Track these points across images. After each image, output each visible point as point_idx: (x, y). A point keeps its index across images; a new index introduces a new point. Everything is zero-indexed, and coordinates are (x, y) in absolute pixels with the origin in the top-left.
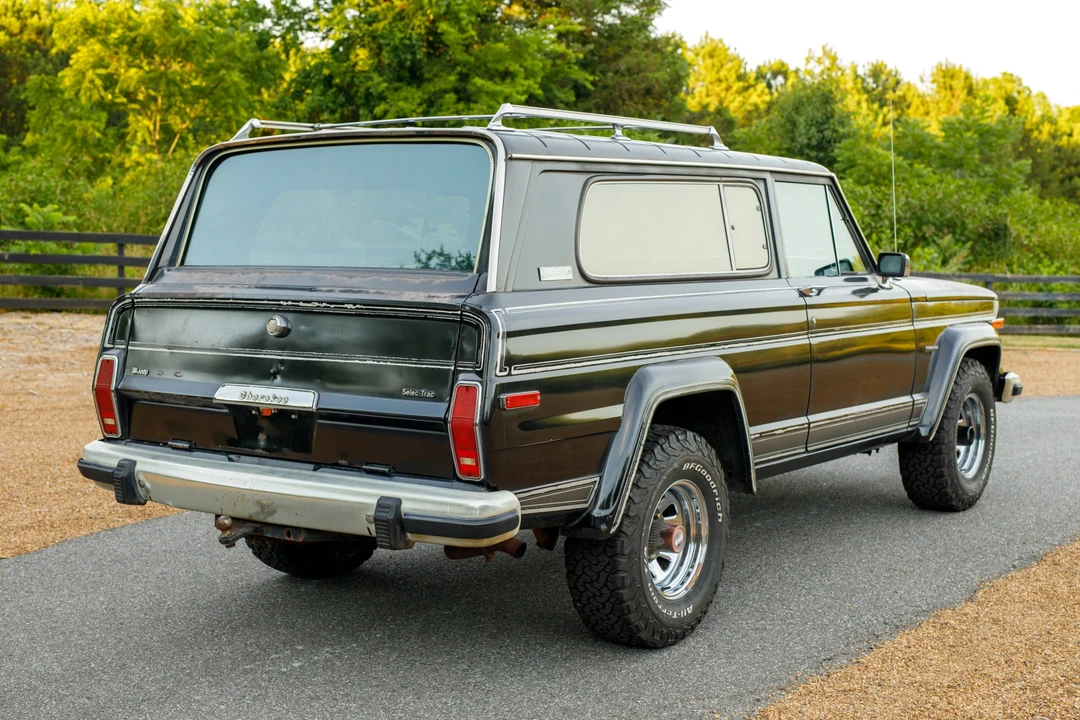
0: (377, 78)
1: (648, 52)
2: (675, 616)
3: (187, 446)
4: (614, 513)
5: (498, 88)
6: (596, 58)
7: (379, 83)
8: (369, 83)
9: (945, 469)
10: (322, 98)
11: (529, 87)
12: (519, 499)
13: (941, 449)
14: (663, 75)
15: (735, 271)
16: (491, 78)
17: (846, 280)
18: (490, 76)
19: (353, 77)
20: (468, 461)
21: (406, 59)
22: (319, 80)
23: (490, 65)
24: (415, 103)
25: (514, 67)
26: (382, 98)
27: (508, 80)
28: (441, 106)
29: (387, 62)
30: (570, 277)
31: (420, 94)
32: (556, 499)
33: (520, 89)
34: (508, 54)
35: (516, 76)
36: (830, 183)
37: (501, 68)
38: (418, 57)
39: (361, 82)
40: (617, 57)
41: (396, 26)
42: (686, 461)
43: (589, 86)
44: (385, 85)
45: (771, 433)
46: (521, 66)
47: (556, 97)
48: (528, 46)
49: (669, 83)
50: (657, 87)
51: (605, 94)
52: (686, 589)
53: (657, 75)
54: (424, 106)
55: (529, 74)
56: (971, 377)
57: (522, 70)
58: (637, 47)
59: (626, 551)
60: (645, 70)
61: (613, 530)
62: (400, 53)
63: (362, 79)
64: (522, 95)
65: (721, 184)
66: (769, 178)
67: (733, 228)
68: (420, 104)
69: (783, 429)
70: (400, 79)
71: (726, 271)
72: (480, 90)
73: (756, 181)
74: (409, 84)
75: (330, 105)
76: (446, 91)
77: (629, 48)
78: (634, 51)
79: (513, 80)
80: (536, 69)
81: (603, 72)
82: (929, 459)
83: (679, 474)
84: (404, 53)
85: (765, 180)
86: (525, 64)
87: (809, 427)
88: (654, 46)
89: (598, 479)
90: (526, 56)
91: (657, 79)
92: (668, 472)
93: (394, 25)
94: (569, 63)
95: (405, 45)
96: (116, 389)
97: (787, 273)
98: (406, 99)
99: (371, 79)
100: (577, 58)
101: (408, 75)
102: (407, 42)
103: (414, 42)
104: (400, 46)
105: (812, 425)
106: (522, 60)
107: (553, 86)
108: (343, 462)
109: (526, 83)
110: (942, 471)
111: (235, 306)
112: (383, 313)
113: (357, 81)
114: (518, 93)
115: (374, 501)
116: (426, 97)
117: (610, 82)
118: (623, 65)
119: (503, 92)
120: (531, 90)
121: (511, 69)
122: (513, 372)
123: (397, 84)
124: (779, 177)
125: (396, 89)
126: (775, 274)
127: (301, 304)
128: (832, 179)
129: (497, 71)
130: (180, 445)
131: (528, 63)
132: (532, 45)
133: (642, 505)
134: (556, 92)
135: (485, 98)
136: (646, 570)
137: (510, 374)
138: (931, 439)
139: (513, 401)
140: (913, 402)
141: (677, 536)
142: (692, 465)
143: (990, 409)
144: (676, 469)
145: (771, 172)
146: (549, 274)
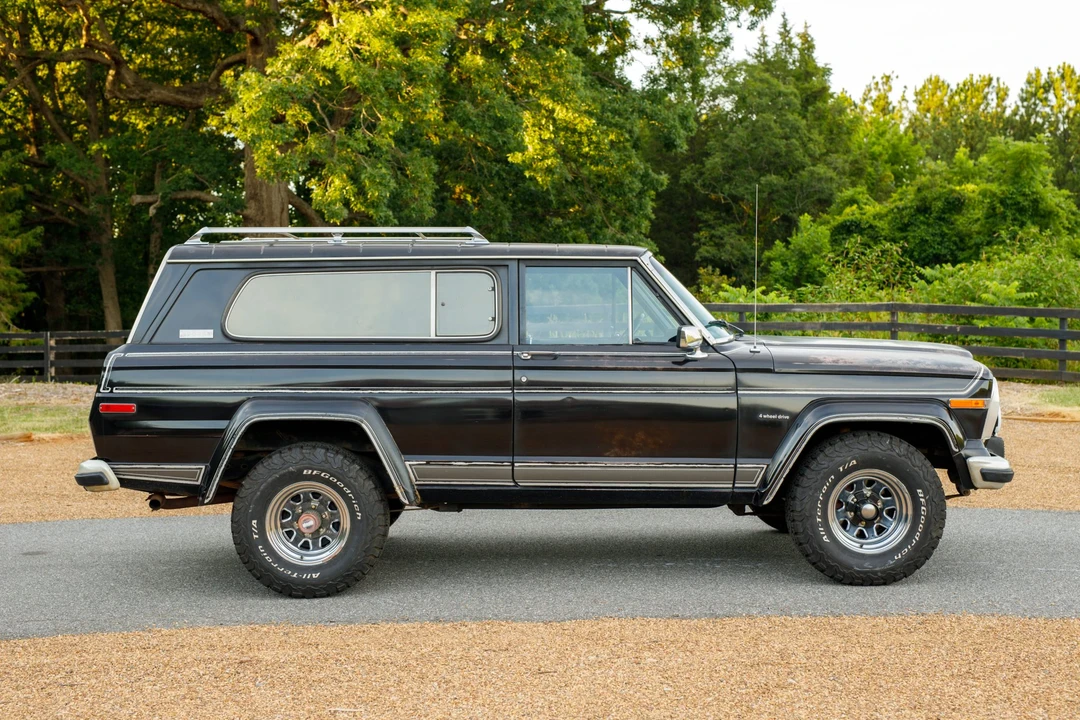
2: (295, 576)
15: (433, 337)
30: (212, 336)
32: (159, 473)
36: (634, 264)
42: (308, 469)
45: (445, 463)
52: (322, 562)
56: (857, 451)
61: (206, 501)
65: (435, 272)
66: (514, 265)
69: (466, 462)
73: (493, 266)
83: (300, 477)
85: (507, 266)
87: (513, 466)
89: (203, 467)
92: (282, 472)
97: (519, 340)
105: (516, 464)
122: (114, 391)
124: (529, 263)
126: (502, 340)
128: (637, 262)
133: (250, 491)
136: (255, 536)
137: (111, 392)
138: (765, 503)
139: (107, 408)
140: (736, 465)
141: (305, 521)
142: (315, 472)
143: (919, 491)
144: (292, 472)
145: (519, 260)
146: (186, 334)
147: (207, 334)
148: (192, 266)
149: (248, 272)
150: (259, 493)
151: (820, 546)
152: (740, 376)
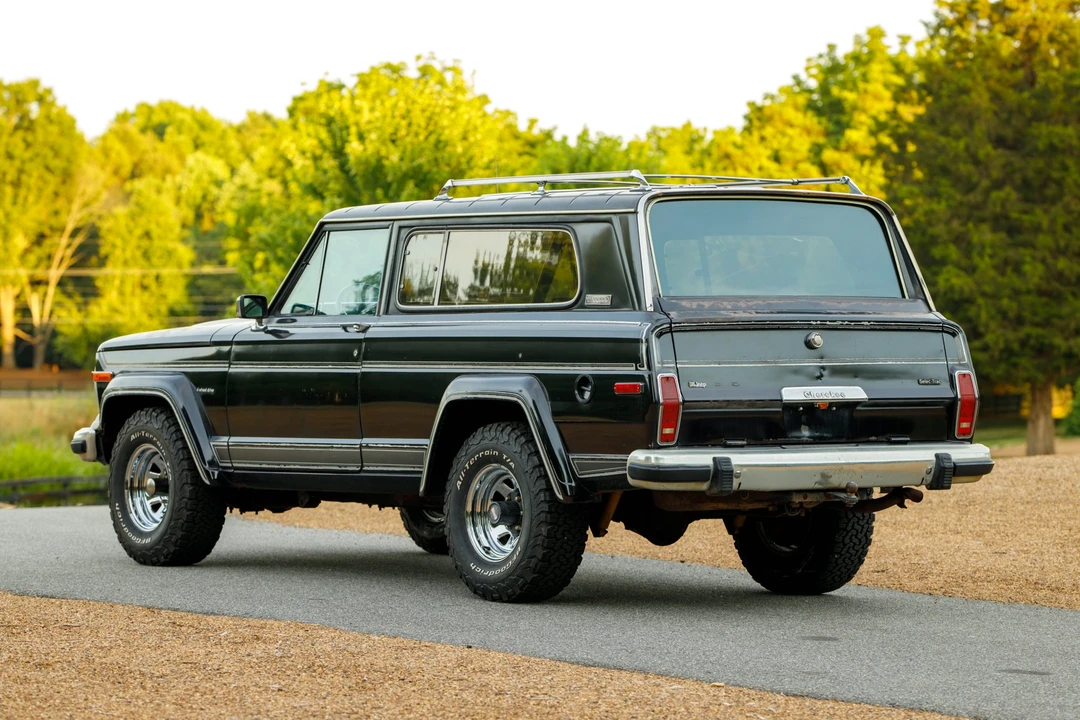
3: (745, 442)
20: (965, 425)
96: (684, 401)
108: (873, 438)
111: (771, 326)
112: (890, 327)
115: (932, 458)
127: (828, 323)
130: (740, 442)
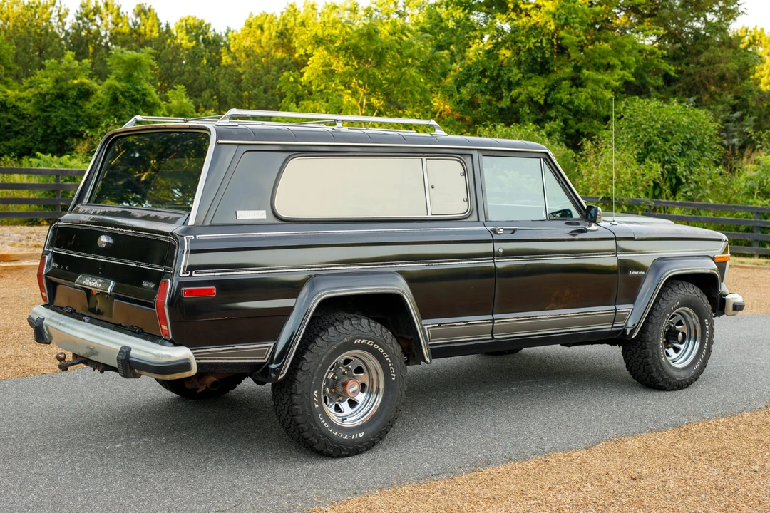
0: (515, 70)
1: (723, 48)
2: (346, 438)
3: (70, 311)
4: (281, 367)
5: (600, 77)
6: (683, 53)
7: (516, 74)
8: (510, 74)
9: (649, 360)
10: (477, 85)
11: (624, 75)
12: (194, 353)
13: (645, 344)
14: (733, 66)
15: (430, 216)
16: (598, 70)
17: (567, 224)
18: (597, 68)
19: (499, 70)
20: (164, 327)
21: (538, 57)
22: (477, 73)
23: (597, 60)
24: (541, 88)
25: (614, 61)
26: (518, 84)
27: (609, 71)
28: (560, 89)
29: (523, 59)
30: (265, 217)
31: (545, 81)
33: (616, 77)
34: (611, 51)
35: (615, 68)
36: (544, 156)
37: (605, 62)
38: (547, 56)
39: (505, 74)
40: (699, 53)
41: (532, 34)
42: (358, 338)
43: (673, 74)
44: (520, 75)
45: (452, 324)
46: (620, 60)
47: (649, 83)
48: (626, 46)
49: (738, 71)
50: (727, 75)
51: (688, 80)
52: (362, 421)
53: (728, 65)
54: (547, 90)
55: (625, 66)
56: (679, 295)
57: (620, 63)
58: (713, 45)
59: (299, 392)
60: (720, 62)
61: (280, 378)
62: (533, 53)
63: (506, 71)
64: (617, 81)
65: (424, 159)
66: (475, 154)
67: (433, 187)
68: (544, 89)
69: (464, 322)
70: (533, 71)
71: (423, 215)
72: (587, 79)
73: (461, 155)
74: (540, 74)
75: (483, 89)
76: (565, 79)
77: (708, 45)
78: (712, 48)
79: (612, 71)
80: (631, 62)
81: (687, 64)
82: (638, 352)
83: (351, 346)
84: (536, 52)
85: (471, 155)
86: (622, 59)
87: (493, 322)
88: (731, 44)
89: (272, 345)
90: (624, 53)
91: (727, 68)
92: (339, 344)
93: (530, 33)
94: (657, 58)
95: (536, 47)
97: (486, 217)
98: (534, 85)
99: (511, 71)
100: (662, 54)
101: (539, 68)
102: (538, 45)
103: (544, 45)
104: (533, 48)
105: (496, 321)
106: (620, 56)
107: (645, 75)
109: (622, 73)
110: (647, 361)
111: (91, 229)
112: (142, 236)
113: (502, 73)
114: (615, 80)
115: (119, 348)
116: (550, 83)
117: (692, 71)
118: (702, 59)
119: (603, 79)
120: (626, 78)
121: (612, 63)
122: (194, 275)
123: (531, 75)
124: (483, 152)
125: (530, 78)
126: (474, 218)
127: (114, 229)
128: (547, 154)
129: (602, 64)
131: (625, 59)
132: (628, 45)
134: (648, 79)
135: (590, 84)
136: (317, 406)
137: (191, 275)
138: (633, 337)
139: (190, 292)
140: (616, 310)
141: (352, 386)
142: (363, 341)
143: (706, 320)
144: (346, 343)
145: (478, 150)
146: (244, 215)
147: (261, 215)
148: (240, 147)
149: (287, 154)
150: (320, 365)
151: (661, 365)
152: (619, 243)
